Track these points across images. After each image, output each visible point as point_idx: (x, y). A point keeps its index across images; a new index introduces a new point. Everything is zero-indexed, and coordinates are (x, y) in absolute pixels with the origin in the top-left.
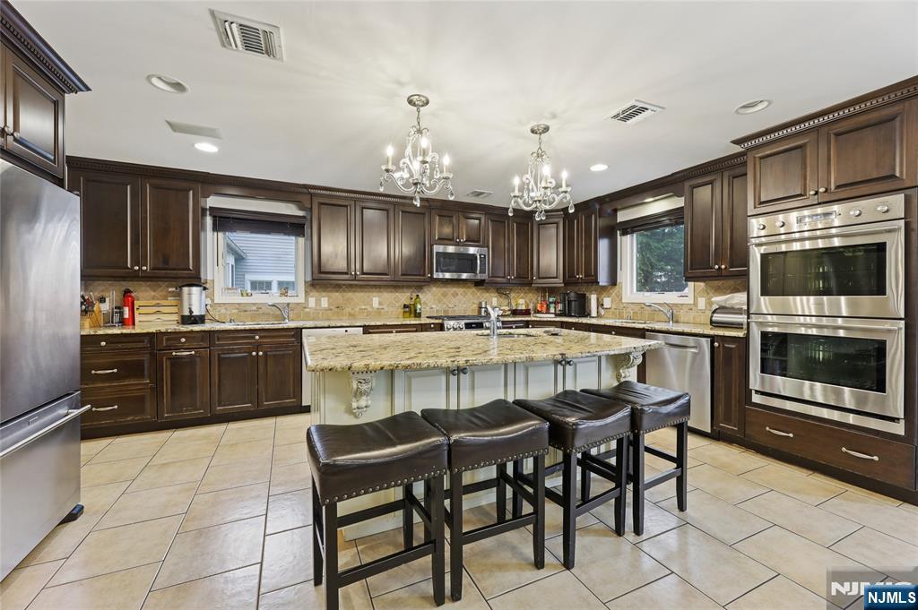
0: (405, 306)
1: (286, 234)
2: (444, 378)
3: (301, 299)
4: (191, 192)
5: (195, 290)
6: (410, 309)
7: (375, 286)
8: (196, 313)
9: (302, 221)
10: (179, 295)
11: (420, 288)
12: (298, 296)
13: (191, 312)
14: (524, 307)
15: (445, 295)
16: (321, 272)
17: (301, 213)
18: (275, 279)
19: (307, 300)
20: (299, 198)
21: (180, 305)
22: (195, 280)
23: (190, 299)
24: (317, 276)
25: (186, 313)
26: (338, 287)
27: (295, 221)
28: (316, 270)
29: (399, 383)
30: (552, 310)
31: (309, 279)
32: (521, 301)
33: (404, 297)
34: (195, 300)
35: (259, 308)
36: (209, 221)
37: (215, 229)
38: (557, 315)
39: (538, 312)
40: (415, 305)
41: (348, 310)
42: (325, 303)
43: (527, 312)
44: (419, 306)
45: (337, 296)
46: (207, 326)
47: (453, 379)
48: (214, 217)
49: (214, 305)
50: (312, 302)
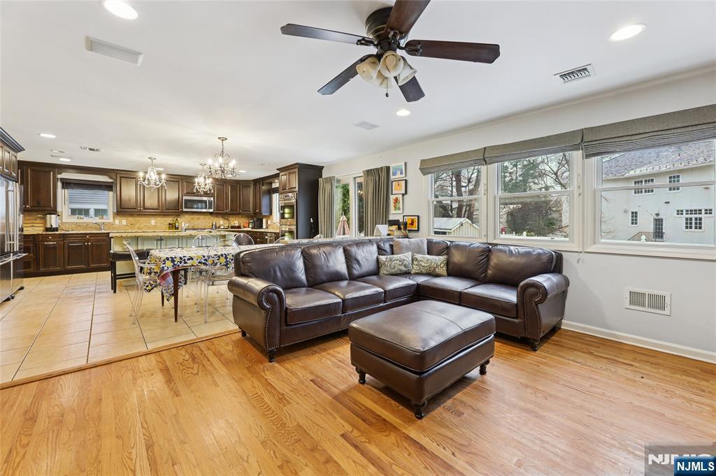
0: (170, 224)
1: (103, 190)
2: (155, 242)
3: (111, 220)
4: (52, 173)
5: (53, 216)
6: (173, 226)
7: (153, 215)
8: (54, 226)
9: (111, 184)
10: (44, 219)
11: (179, 216)
12: (109, 218)
13: (52, 226)
14: (237, 225)
15: (192, 219)
16: (121, 208)
17: (111, 180)
18: (92, 207)
19: (114, 221)
20: (110, 174)
21: (45, 223)
22: (54, 211)
23: (50, 221)
24: (119, 210)
25: (49, 226)
26: (132, 215)
27: (107, 184)
28: (119, 207)
29: (140, 242)
30: (251, 226)
31: (115, 211)
32: (236, 222)
33: (170, 220)
34: (53, 221)
35: (87, 225)
36: (59, 184)
37: (63, 188)
38: (252, 228)
39: (245, 227)
40: (175, 223)
41: (137, 226)
42: (124, 222)
43: (239, 227)
44: (177, 224)
45: (131, 219)
46: (59, 232)
47: (159, 242)
48: (63, 183)
49: (62, 223)
50: (117, 222)
